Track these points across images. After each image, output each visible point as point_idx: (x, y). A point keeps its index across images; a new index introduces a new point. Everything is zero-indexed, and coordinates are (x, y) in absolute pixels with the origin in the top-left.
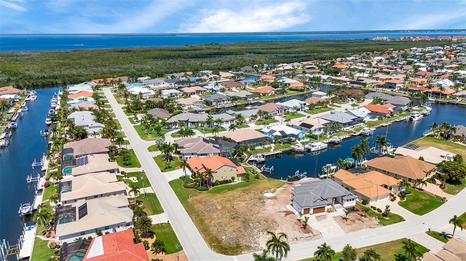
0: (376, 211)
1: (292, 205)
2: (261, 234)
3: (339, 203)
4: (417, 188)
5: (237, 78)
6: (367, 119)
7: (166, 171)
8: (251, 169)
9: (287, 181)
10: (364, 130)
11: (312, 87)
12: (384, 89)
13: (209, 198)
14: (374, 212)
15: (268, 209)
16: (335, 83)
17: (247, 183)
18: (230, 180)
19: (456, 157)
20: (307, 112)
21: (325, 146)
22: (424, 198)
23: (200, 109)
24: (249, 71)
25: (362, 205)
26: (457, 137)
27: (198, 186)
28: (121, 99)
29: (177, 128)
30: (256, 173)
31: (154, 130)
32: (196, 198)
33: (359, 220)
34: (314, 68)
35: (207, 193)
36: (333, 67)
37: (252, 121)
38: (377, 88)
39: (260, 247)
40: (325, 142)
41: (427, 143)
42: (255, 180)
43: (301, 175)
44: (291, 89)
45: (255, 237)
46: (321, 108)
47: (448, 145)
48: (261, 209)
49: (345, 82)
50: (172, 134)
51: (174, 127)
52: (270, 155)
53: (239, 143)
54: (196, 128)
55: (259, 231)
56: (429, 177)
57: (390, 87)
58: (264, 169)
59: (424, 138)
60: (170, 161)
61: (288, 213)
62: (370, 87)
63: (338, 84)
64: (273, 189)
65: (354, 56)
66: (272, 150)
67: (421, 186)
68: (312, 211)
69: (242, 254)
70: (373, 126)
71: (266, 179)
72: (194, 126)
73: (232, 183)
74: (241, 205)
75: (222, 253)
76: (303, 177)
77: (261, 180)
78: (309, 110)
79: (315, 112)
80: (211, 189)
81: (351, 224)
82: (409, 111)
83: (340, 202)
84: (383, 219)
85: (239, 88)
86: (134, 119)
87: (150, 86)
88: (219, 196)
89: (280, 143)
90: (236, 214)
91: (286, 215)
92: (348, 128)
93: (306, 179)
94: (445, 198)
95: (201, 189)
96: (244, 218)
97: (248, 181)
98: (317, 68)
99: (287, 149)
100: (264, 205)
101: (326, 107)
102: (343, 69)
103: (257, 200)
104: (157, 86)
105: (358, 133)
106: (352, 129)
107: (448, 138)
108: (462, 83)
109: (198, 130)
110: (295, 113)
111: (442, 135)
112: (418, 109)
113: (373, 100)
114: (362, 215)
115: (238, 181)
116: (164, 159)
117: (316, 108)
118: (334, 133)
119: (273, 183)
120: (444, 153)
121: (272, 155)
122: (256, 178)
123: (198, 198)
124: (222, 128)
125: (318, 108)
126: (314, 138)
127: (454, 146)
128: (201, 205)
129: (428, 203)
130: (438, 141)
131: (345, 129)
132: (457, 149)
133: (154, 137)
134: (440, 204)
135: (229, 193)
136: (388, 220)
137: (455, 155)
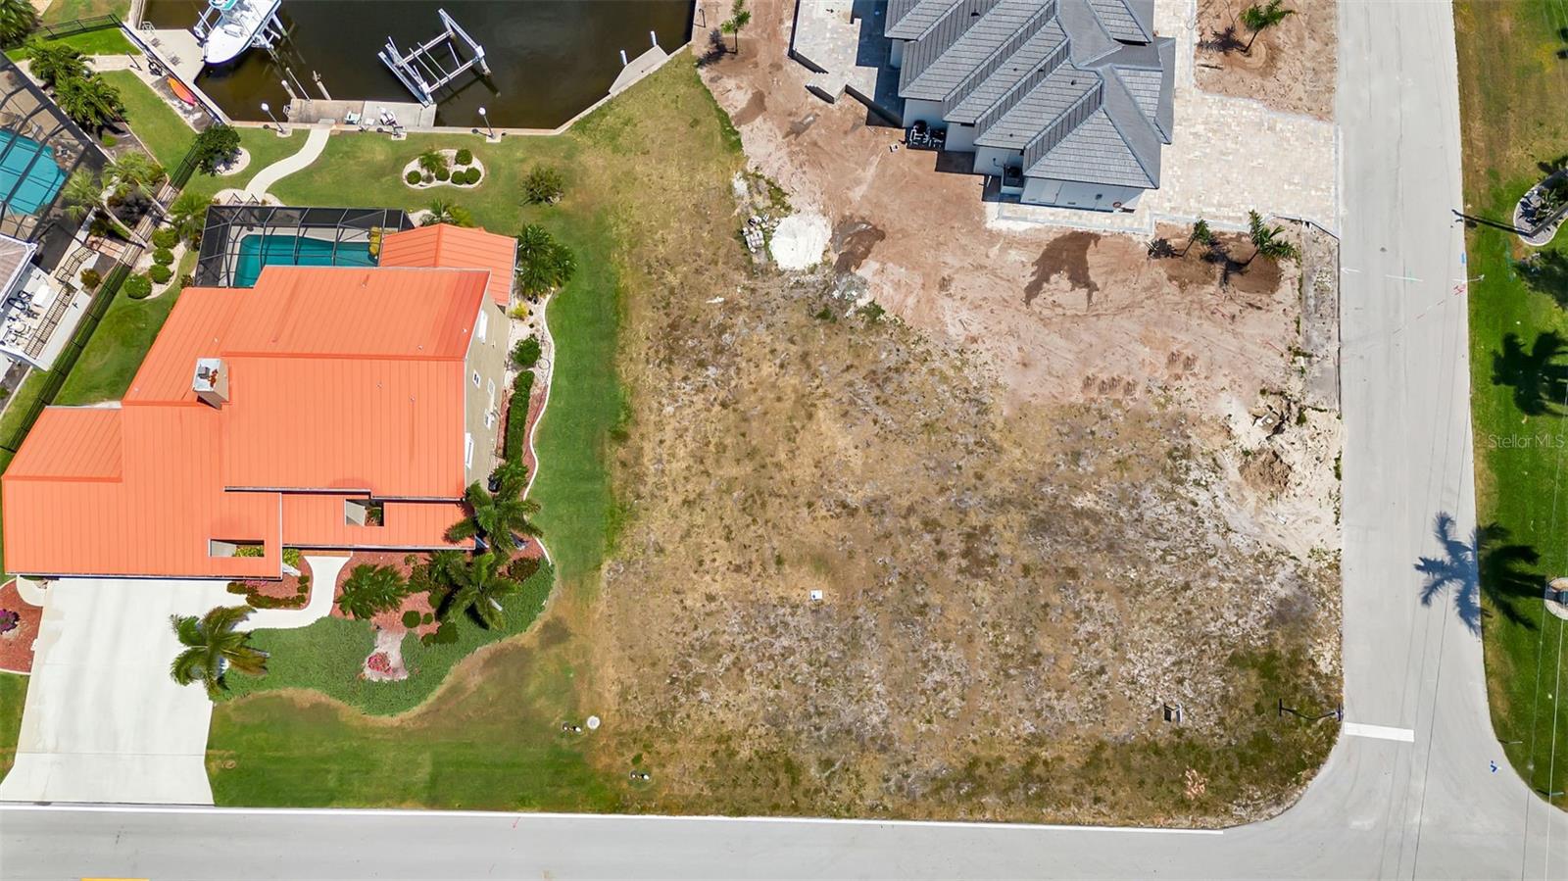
2: (1203, 498)
15: (958, 333)
18: (520, 383)
30: (463, 154)
42: (572, 216)
48: (941, 365)
61: (1069, 260)
74: (849, 453)
81: (1273, 51)
88: (661, 531)
90: (933, 526)
91: (1082, 280)
96: (998, 507)
100: (903, 328)
103: (831, 342)
122: (542, 193)
128: (728, 695)
135: (665, 453)
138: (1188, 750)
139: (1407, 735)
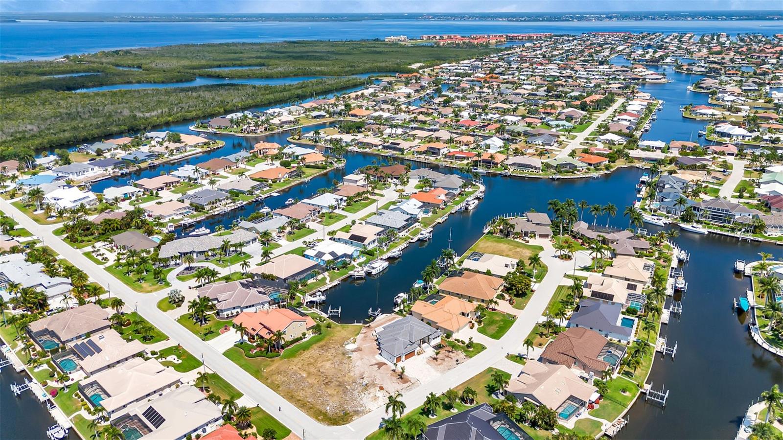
0: (460, 344)
1: (380, 354)
2: (363, 395)
3: (425, 342)
4: (490, 309)
5: (213, 144)
6: (421, 215)
7: (208, 340)
8: (316, 315)
9: (361, 324)
10: (422, 234)
11: (336, 160)
12: (427, 157)
13: (287, 366)
14: (459, 345)
15: (357, 364)
16: (363, 148)
17: (320, 336)
18: (301, 337)
19: (519, 262)
20: (346, 211)
21: (386, 264)
22: (497, 319)
23: (191, 221)
24: (226, 128)
25: (446, 339)
26: (517, 233)
27: (267, 353)
28: (35, 213)
29: (178, 264)
30: (324, 320)
31: (145, 273)
32: (271, 369)
33: (448, 357)
34: (323, 116)
35: (280, 360)
36: (350, 113)
37: (281, 235)
38: (418, 156)
39: (367, 409)
40: (384, 258)
41: (489, 244)
42: (327, 330)
43: (376, 313)
44: (308, 167)
45: (358, 400)
46: (360, 200)
47: (508, 244)
48: (350, 366)
49: (376, 146)
50: (178, 275)
51: (173, 263)
52: (327, 290)
53: (285, 279)
54: (207, 259)
55: (359, 392)
56: (499, 292)
57: (434, 153)
58: (331, 312)
59: (485, 237)
60: (206, 323)
61: (380, 365)
62: (409, 154)
63: (367, 150)
64: (352, 338)
65: (373, 88)
66: (327, 281)
67: (493, 306)
68: (403, 358)
69: (353, 420)
70: (429, 225)
71: (338, 326)
72: (203, 257)
73: (304, 340)
74: (327, 366)
75: (333, 424)
76: (378, 315)
77: (334, 328)
78: (347, 205)
79: (356, 208)
80: (282, 352)
81: (441, 364)
82: (462, 195)
83: (427, 341)
84: (468, 351)
85: (228, 169)
86: (93, 254)
87: (71, 177)
88: (296, 360)
89: (334, 269)
90: (326, 378)
91: (379, 368)
92: (403, 233)
93: (381, 318)
94: (515, 316)
95: (271, 356)
96: (337, 381)
97: (320, 334)
98: (328, 116)
99: (344, 276)
100: (351, 360)
101: (367, 198)
102: (364, 116)
103: (341, 356)
104: (84, 176)
105: (416, 239)
106: (407, 234)
107: (507, 235)
108: (511, 137)
109: (211, 262)
110: (332, 214)
111: (501, 231)
112: (470, 190)
113: (418, 180)
114: (449, 352)
115: (310, 335)
116: (195, 321)
117: (355, 202)
118: (389, 242)
119: (349, 329)
120: (508, 260)
121: (330, 288)
122: (328, 327)
123: (273, 367)
124: (244, 253)
125: (357, 201)
126: (370, 254)
127: (514, 246)
128: (282, 377)
129: (502, 323)
130: (498, 240)
131: (401, 234)
132: (518, 249)
133: (153, 285)
134: (512, 323)
135: (307, 354)
136: (472, 351)
137: (517, 261)
138: (325, 415)
139: (353, 430)
